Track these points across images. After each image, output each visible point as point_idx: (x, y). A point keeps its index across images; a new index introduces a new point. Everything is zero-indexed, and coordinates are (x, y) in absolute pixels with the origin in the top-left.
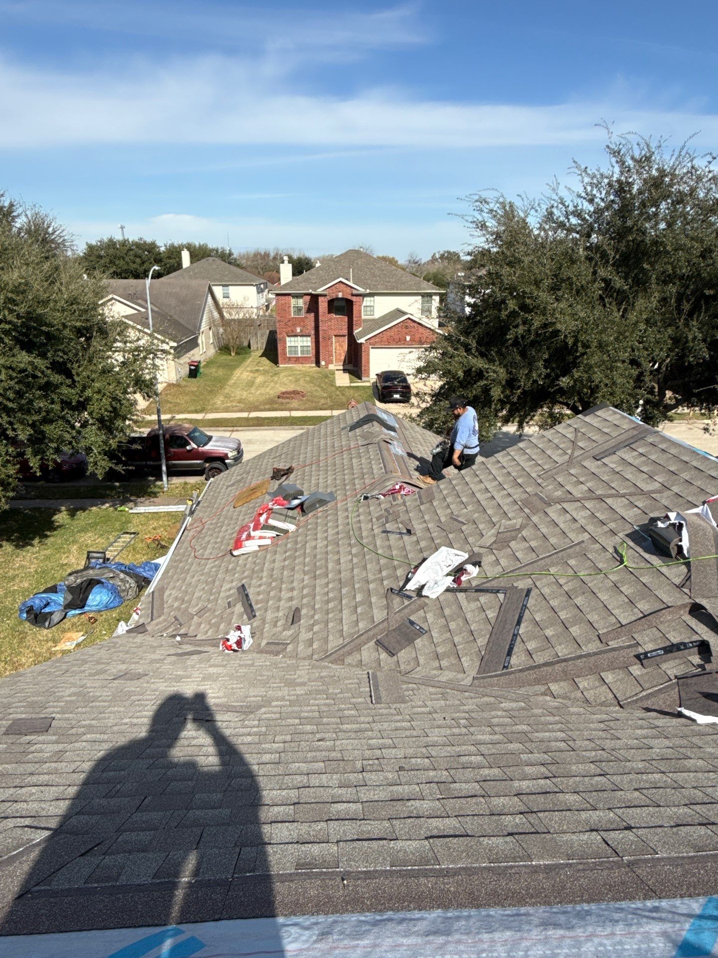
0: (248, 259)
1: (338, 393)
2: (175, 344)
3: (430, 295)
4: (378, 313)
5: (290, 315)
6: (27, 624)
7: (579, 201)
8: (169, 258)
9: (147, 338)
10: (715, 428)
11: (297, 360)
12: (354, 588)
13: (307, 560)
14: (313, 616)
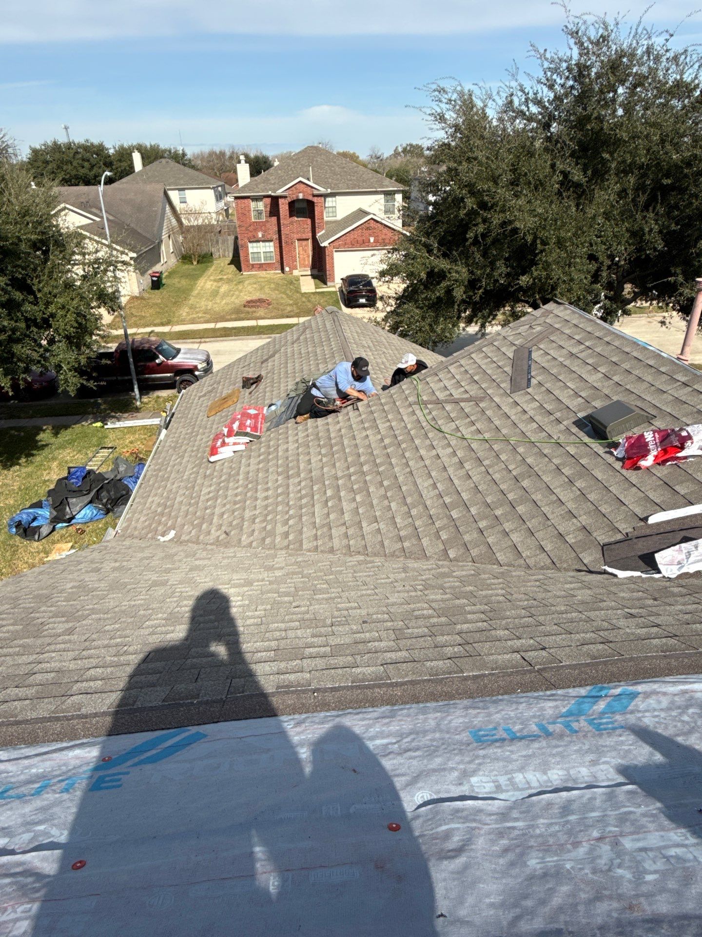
0: (202, 159)
1: (304, 299)
2: (135, 255)
3: (394, 193)
4: (341, 215)
5: (250, 219)
6: (18, 538)
7: (539, 87)
8: (120, 161)
9: (105, 249)
10: (672, 321)
11: (261, 267)
12: (324, 484)
13: (280, 462)
14: (287, 512)
